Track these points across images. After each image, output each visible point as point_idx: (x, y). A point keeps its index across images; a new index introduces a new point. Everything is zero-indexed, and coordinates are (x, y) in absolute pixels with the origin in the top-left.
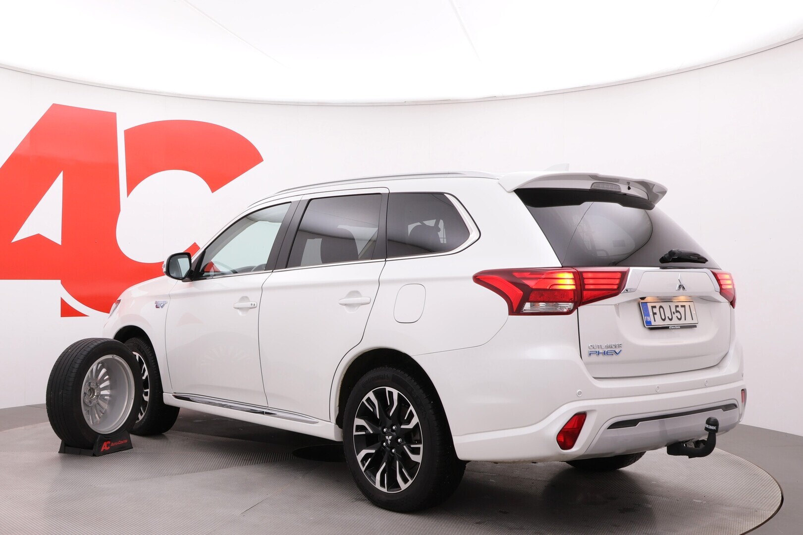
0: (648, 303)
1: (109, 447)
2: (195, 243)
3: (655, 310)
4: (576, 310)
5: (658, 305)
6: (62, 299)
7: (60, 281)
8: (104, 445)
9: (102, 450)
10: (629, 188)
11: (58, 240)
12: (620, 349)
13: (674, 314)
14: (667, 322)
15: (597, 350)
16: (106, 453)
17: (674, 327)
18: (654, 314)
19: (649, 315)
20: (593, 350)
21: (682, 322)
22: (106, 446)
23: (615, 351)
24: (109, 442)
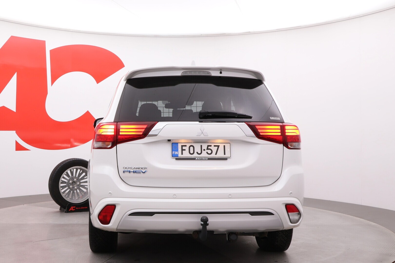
0: (179, 143)
1: (74, 209)
2: (88, 111)
3: (184, 148)
4: (116, 146)
5: (188, 145)
6: (16, 141)
7: (15, 131)
8: (71, 208)
9: (70, 210)
10: (221, 73)
11: (14, 109)
12: (146, 170)
13: (204, 150)
14: (195, 155)
15: (129, 170)
16: (72, 211)
17: (201, 159)
18: (182, 150)
19: (177, 150)
20: (126, 169)
21: (213, 155)
22: (72, 209)
23: (141, 171)
24: (75, 207)
